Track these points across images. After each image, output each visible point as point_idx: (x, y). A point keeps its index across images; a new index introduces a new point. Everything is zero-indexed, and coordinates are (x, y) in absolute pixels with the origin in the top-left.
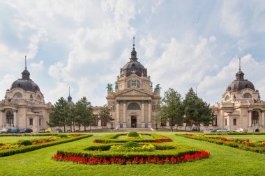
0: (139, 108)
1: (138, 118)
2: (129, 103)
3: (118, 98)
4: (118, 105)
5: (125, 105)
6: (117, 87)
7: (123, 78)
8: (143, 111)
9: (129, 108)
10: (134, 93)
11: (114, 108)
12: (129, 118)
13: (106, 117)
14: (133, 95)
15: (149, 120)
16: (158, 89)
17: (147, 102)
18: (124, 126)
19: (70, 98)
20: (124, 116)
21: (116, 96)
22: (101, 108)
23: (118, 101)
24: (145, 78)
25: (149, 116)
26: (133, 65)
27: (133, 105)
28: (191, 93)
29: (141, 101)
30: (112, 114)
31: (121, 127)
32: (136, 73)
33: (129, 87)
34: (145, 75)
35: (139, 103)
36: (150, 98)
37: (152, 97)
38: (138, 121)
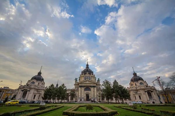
0: (90, 90)
1: (90, 95)
2: (85, 87)
3: (80, 85)
4: (80, 88)
5: (83, 88)
6: (79, 80)
7: (83, 75)
8: (92, 91)
9: (85, 90)
10: (87, 82)
11: (78, 90)
12: (85, 95)
13: (73, 94)
14: (88, 83)
15: (96, 97)
16: (99, 80)
17: (94, 87)
18: (83, 100)
19: (57, 85)
20: (83, 94)
21: (79, 84)
22: (71, 90)
23: (80, 86)
24: (92, 75)
25: (96, 95)
26: (87, 70)
27: (87, 88)
28: (115, 82)
29: (91, 86)
30: (76, 93)
31: (81, 100)
32: (88, 73)
33: (85, 79)
34: (93, 74)
35: (90, 87)
36: (95, 85)
37: (96, 84)
38: (89, 97)
